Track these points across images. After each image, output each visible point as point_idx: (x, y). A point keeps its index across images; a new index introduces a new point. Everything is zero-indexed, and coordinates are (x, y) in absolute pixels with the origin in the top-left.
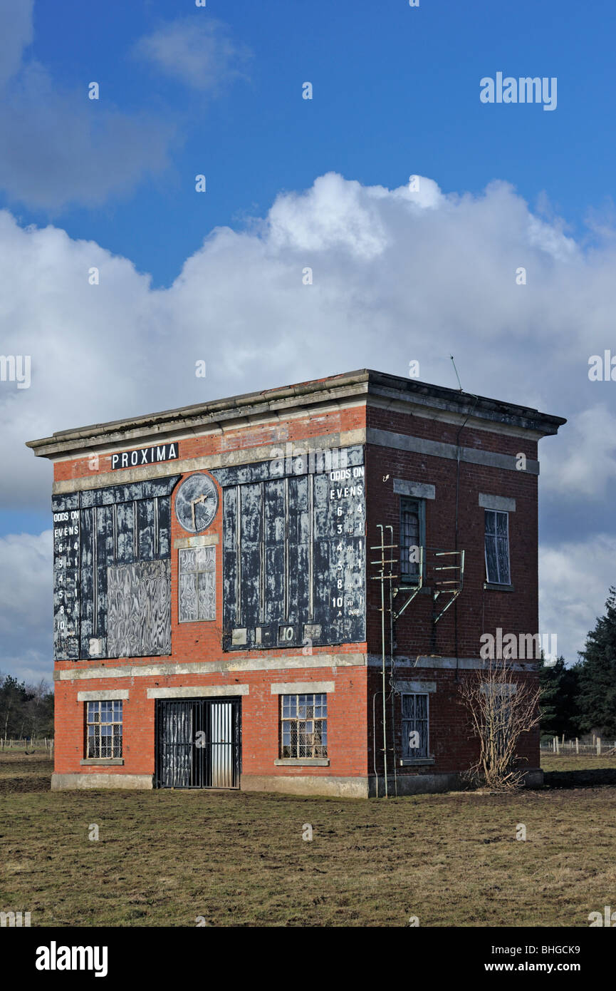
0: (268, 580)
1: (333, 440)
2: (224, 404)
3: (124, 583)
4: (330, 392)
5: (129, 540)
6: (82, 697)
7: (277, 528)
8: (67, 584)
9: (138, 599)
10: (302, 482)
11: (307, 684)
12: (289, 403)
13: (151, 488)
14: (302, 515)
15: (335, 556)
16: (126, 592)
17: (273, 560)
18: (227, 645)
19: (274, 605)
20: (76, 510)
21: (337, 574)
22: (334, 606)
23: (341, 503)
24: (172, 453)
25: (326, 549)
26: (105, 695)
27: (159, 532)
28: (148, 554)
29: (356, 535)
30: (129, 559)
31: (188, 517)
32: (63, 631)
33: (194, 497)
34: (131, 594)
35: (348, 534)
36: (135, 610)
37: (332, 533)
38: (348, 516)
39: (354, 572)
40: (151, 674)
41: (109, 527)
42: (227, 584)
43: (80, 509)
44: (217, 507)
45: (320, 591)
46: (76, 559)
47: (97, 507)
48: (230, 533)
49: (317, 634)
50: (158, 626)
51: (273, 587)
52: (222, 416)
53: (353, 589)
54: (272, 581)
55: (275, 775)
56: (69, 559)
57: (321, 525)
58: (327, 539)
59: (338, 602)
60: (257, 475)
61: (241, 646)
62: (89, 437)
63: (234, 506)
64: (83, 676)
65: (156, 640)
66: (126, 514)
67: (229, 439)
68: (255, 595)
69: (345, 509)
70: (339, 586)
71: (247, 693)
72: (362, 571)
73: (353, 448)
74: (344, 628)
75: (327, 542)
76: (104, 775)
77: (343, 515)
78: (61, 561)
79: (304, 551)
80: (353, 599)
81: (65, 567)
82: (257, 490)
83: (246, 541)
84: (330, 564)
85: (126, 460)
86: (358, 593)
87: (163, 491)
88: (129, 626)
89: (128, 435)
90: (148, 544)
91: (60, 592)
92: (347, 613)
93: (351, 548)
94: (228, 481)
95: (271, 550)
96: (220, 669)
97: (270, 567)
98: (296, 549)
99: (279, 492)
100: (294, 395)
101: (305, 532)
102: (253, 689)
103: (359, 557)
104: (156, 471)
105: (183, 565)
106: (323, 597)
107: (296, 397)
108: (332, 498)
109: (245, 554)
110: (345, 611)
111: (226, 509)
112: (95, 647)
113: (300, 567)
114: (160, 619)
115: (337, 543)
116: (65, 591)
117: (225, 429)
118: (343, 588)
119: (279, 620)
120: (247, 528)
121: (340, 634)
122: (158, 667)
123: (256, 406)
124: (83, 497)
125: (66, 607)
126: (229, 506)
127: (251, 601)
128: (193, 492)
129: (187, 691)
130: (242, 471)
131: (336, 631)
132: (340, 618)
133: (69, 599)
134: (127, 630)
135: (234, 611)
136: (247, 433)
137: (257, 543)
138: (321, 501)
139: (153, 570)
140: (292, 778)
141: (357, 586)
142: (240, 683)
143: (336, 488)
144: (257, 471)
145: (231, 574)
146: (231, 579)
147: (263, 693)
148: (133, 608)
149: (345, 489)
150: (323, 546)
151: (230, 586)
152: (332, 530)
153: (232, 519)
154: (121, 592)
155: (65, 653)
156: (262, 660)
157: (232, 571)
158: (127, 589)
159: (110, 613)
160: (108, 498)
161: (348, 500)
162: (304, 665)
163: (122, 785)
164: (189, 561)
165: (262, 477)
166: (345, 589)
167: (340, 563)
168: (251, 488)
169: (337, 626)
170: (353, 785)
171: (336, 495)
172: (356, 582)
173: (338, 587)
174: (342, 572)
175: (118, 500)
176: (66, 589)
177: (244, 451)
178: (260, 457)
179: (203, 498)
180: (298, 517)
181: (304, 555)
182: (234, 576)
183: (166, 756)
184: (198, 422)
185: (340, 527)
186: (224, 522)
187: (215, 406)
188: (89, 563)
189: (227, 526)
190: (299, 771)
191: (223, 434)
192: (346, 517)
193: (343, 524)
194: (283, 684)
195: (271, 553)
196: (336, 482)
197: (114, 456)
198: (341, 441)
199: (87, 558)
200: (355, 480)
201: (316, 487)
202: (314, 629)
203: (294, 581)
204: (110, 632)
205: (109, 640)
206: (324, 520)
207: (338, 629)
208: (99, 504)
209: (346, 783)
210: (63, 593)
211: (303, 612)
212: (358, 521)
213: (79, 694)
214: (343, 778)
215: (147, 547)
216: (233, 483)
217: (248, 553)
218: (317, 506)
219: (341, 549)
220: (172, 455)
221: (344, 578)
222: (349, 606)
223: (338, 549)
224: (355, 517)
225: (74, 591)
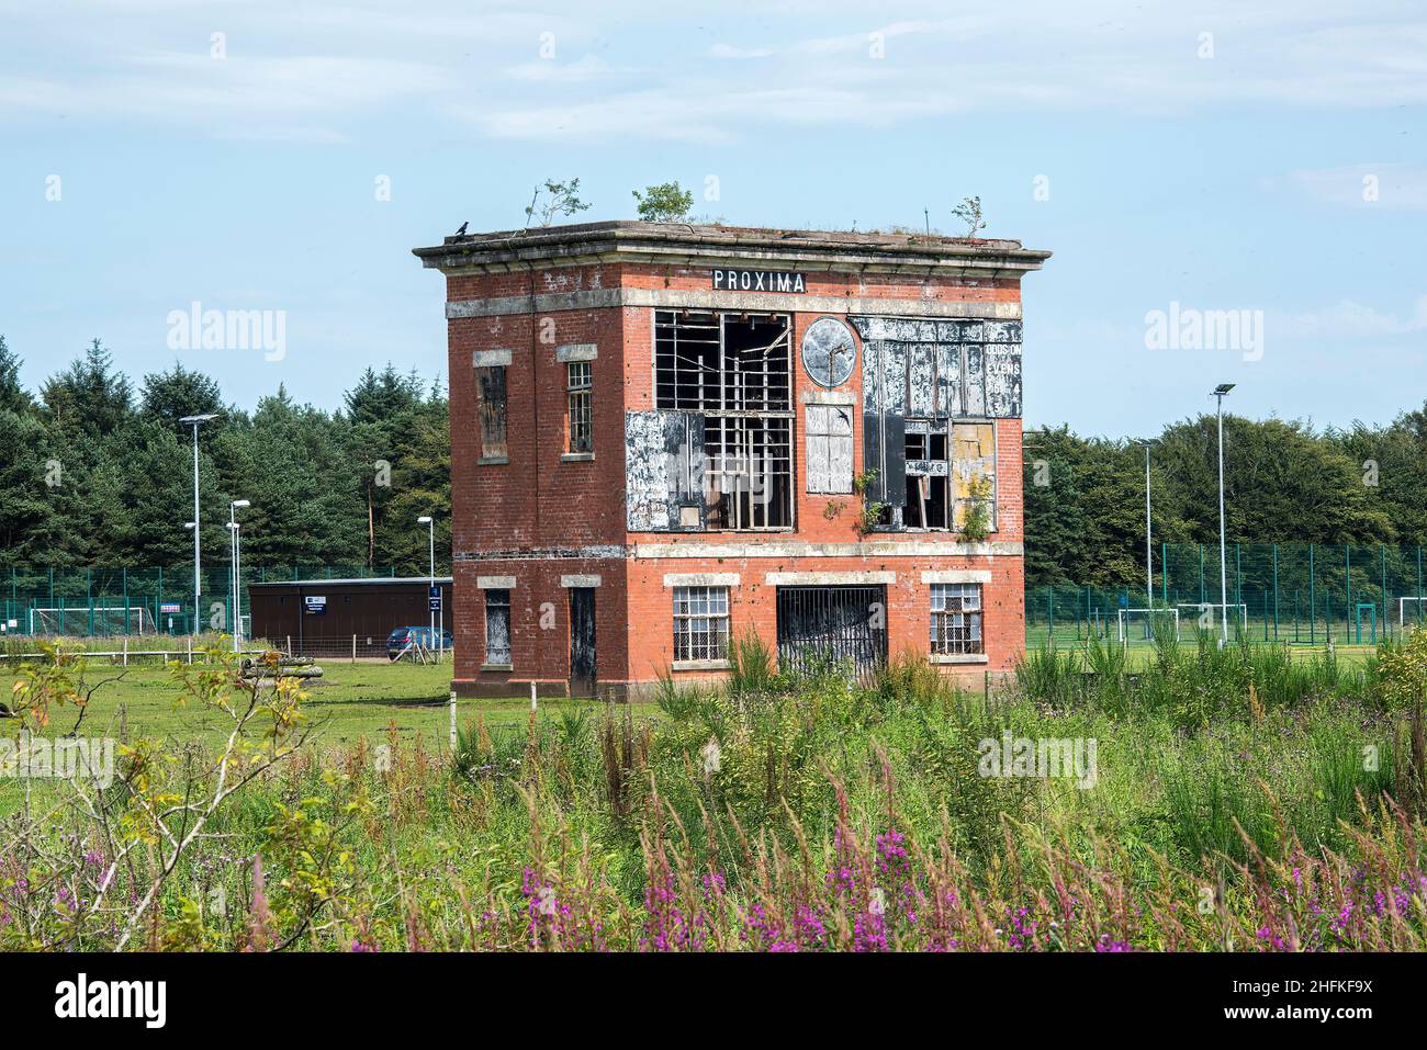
1: (988, 310)
6: (670, 580)
24: (799, 285)
26: (705, 579)
31: (822, 368)
33: (832, 345)
40: (772, 554)
42: (868, 454)
44: (856, 361)
57: (974, 400)
64: (673, 554)
67: (869, 283)
71: (894, 581)
73: (1012, 323)
85: (734, 280)
91: (638, 440)
96: (862, 552)
102: (901, 578)
104: (777, 303)
108: (988, 372)
112: (690, 517)
117: (865, 271)
122: (782, 547)
125: (646, 461)
128: (828, 338)
129: (820, 578)
136: (890, 280)
142: (885, 570)
147: (912, 582)
149: (1002, 366)
151: (871, 457)
152: (988, 408)
153: (873, 378)
171: (993, 370)
176: (646, 436)
177: (888, 302)
185: (997, 405)
186: (864, 381)
189: (866, 385)
190: (953, 669)
191: (861, 275)
194: (935, 573)
197: (717, 272)
198: (997, 313)
200: (1012, 358)
206: (978, 396)
210: (642, 442)
213: (665, 576)
220: (799, 287)
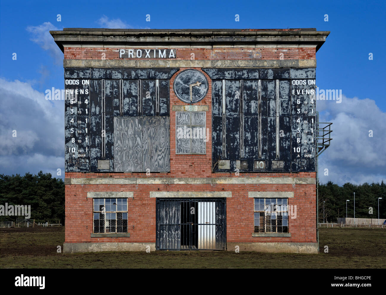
0: (245, 134)
1: (294, 63)
2: (225, 33)
3: (128, 128)
4: (300, 37)
5: (133, 102)
6: (92, 195)
7: (252, 106)
8: (78, 124)
9: (140, 138)
10: (271, 83)
11: (274, 193)
12: (270, 39)
13: (155, 73)
14: (271, 101)
15: (295, 125)
16: (130, 133)
17: (249, 123)
18: (216, 169)
19: (250, 148)
20: (87, 79)
21: (296, 135)
22: (295, 151)
23: (300, 97)
24: (172, 55)
25: (288, 121)
26: (112, 194)
27: (160, 100)
28: (150, 112)
29: (309, 115)
30: (133, 113)
31: (185, 93)
32: (74, 154)
33: (191, 82)
34: (134, 135)
35: (304, 114)
36: (138, 144)
37: (293, 112)
38: (304, 104)
39: (308, 135)
40: (153, 183)
41: (116, 93)
42: (215, 135)
43: (91, 79)
44: (208, 90)
45: (284, 143)
46: (87, 110)
47: (105, 79)
48: (217, 105)
49: (281, 166)
50: (159, 155)
51: (249, 139)
52: (220, 39)
53: (308, 144)
54: (249, 135)
55: (253, 242)
56: (80, 109)
57: (284, 107)
58: (289, 116)
59: (298, 150)
60: (239, 75)
61: (226, 170)
62: (108, 36)
63: (220, 91)
64: (92, 182)
65: (156, 163)
66: (130, 86)
67: (217, 53)
68: (236, 142)
69: (302, 100)
70: (298, 140)
71: (231, 196)
72: (313, 135)
73: (309, 69)
74: (301, 164)
75: (289, 117)
76: (114, 244)
77: (301, 104)
78: (73, 110)
79: (273, 121)
80: (307, 149)
81: (76, 113)
82: (238, 84)
83: (229, 111)
84: (292, 129)
85: (132, 53)
86: (311, 146)
87: (165, 76)
88: (133, 154)
89: (142, 39)
90: (150, 106)
91: (71, 129)
92: (303, 156)
93: (306, 122)
94: (217, 76)
95: (248, 118)
96: (210, 182)
97: (247, 127)
98: (267, 120)
99: (254, 87)
100: (275, 35)
101: (272, 110)
102: (235, 194)
103: (312, 127)
104: (158, 63)
105: (179, 121)
106: (286, 146)
107: (277, 37)
108: (293, 94)
109: (228, 118)
110: (302, 155)
111: (214, 92)
112: (103, 165)
113: (269, 129)
114: (160, 151)
115: (296, 119)
116: (76, 129)
117: (214, 46)
118: (300, 143)
119: (254, 157)
120: (230, 104)
121: (299, 167)
122: (159, 179)
123: (247, 37)
124: (94, 72)
125: (76, 139)
126: (216, 91)
127: (233, 145)
128: (189, 79)
129: (183, 194)
130: (229, 72)
131: (296, 165)
132: (298, 158)
133: (79, 134)
134: (131, 156)
135: (220, 150)
136: (230, 51)
137: (237, 113)
138: (284, 95)
139: (153, 122)
140: (265, 244)
141: (310, 142)
142: (225, 191)
143: (296, 89)
144: (239, 73)
145: (218, 129)
146: (218, 132)
147: (242, 196)
148: (136, 143)
149: (302, 90)
150: (286, 119)
151: (217, 136)
152: (293, 111)
153: (219, 98)
154: (126, 133)
155: (77, 168)
156: (243, 178)
157: (219, 127)
158: (130, 132)
159: (116, 145)
160: (117, 75)
161: (304, 96)
162: (273, 182)
163: (129, 249)
164: (184, 119)
165: (243, 77)
166: (302, 143)
167: (299, 129)
168: (233, 82)
169: (297, 162)
170: (308, 247)
171: (296, 93)
172: (310, 140)
173: (298, 142)
174: (300, 134)
175: (125, 77)
176: (77, 128)
177: (229, 61)
178: (241, 66)
179: (198, 84)
180: (268, 102)
181: (272, 123)
182: (220, 130)
183: (160, 232)
184: (201, 40)
185: (299, 110)
186: (213, 99)
187: (219, 33)
188: (98, 113)
189: (215, 102)
190: (269, 239)
191: (212, 49)
192: (303, 105)
193: (301, 108)
194: (257, 192)
195: (248, 120)
196: (296, 86)
197: (121, 50)
198: (299, 64)
199: (96, 110)
200: (309, 86)
201: (281, 87)
202: (279, 163)
203: (265, 137)
204: (116, 157)
205: (115, 161)
206: (287, 105)
207: (297, 164)
208: (108, 77)
209: (303, 246)
210: (75, 130)
211: (272, 154)
212: (311, 108)
213: (88, 193)
214: (301, 243)
215: (149, 108)
216: (221, 78)
217: (231, 119)
218: (282, 97)
219: (299, 122)
220: (172, 56)
221: (301, 137)
222: (305, 153)
223: (297, 121)
224: (309, 106)
225: (84, 129)
